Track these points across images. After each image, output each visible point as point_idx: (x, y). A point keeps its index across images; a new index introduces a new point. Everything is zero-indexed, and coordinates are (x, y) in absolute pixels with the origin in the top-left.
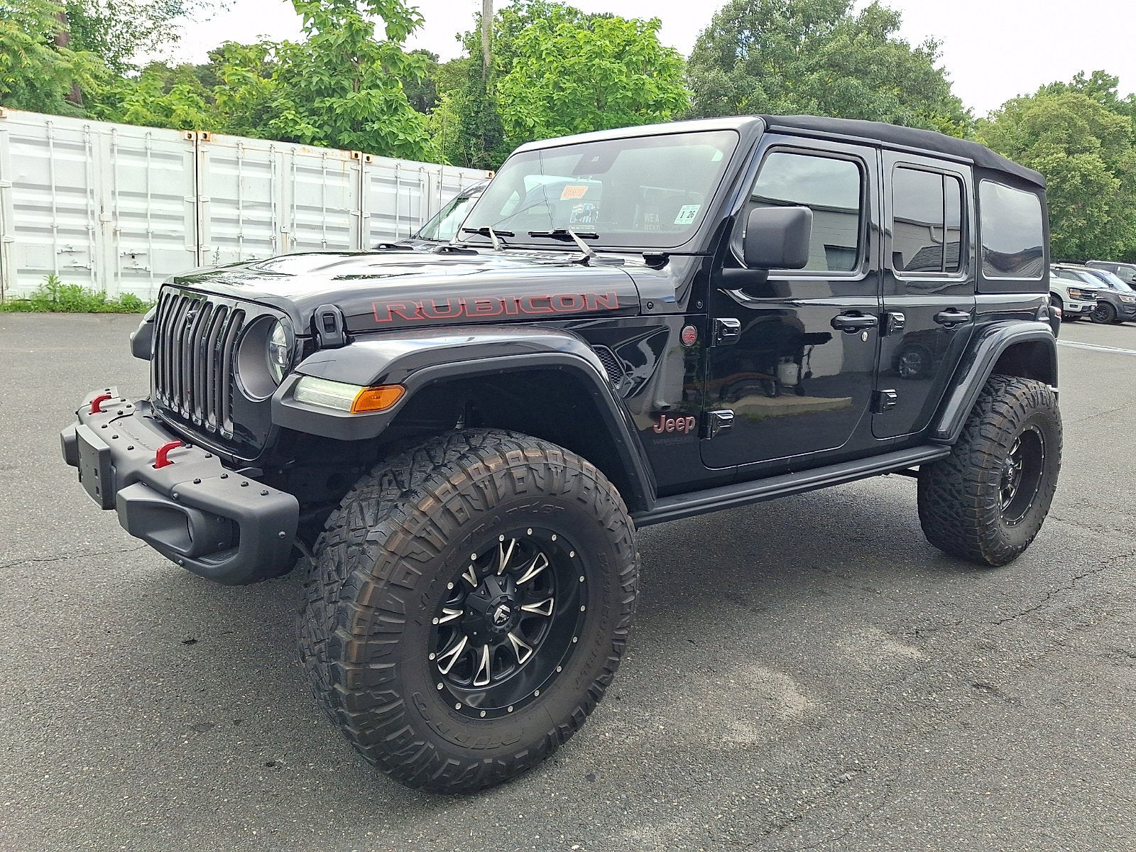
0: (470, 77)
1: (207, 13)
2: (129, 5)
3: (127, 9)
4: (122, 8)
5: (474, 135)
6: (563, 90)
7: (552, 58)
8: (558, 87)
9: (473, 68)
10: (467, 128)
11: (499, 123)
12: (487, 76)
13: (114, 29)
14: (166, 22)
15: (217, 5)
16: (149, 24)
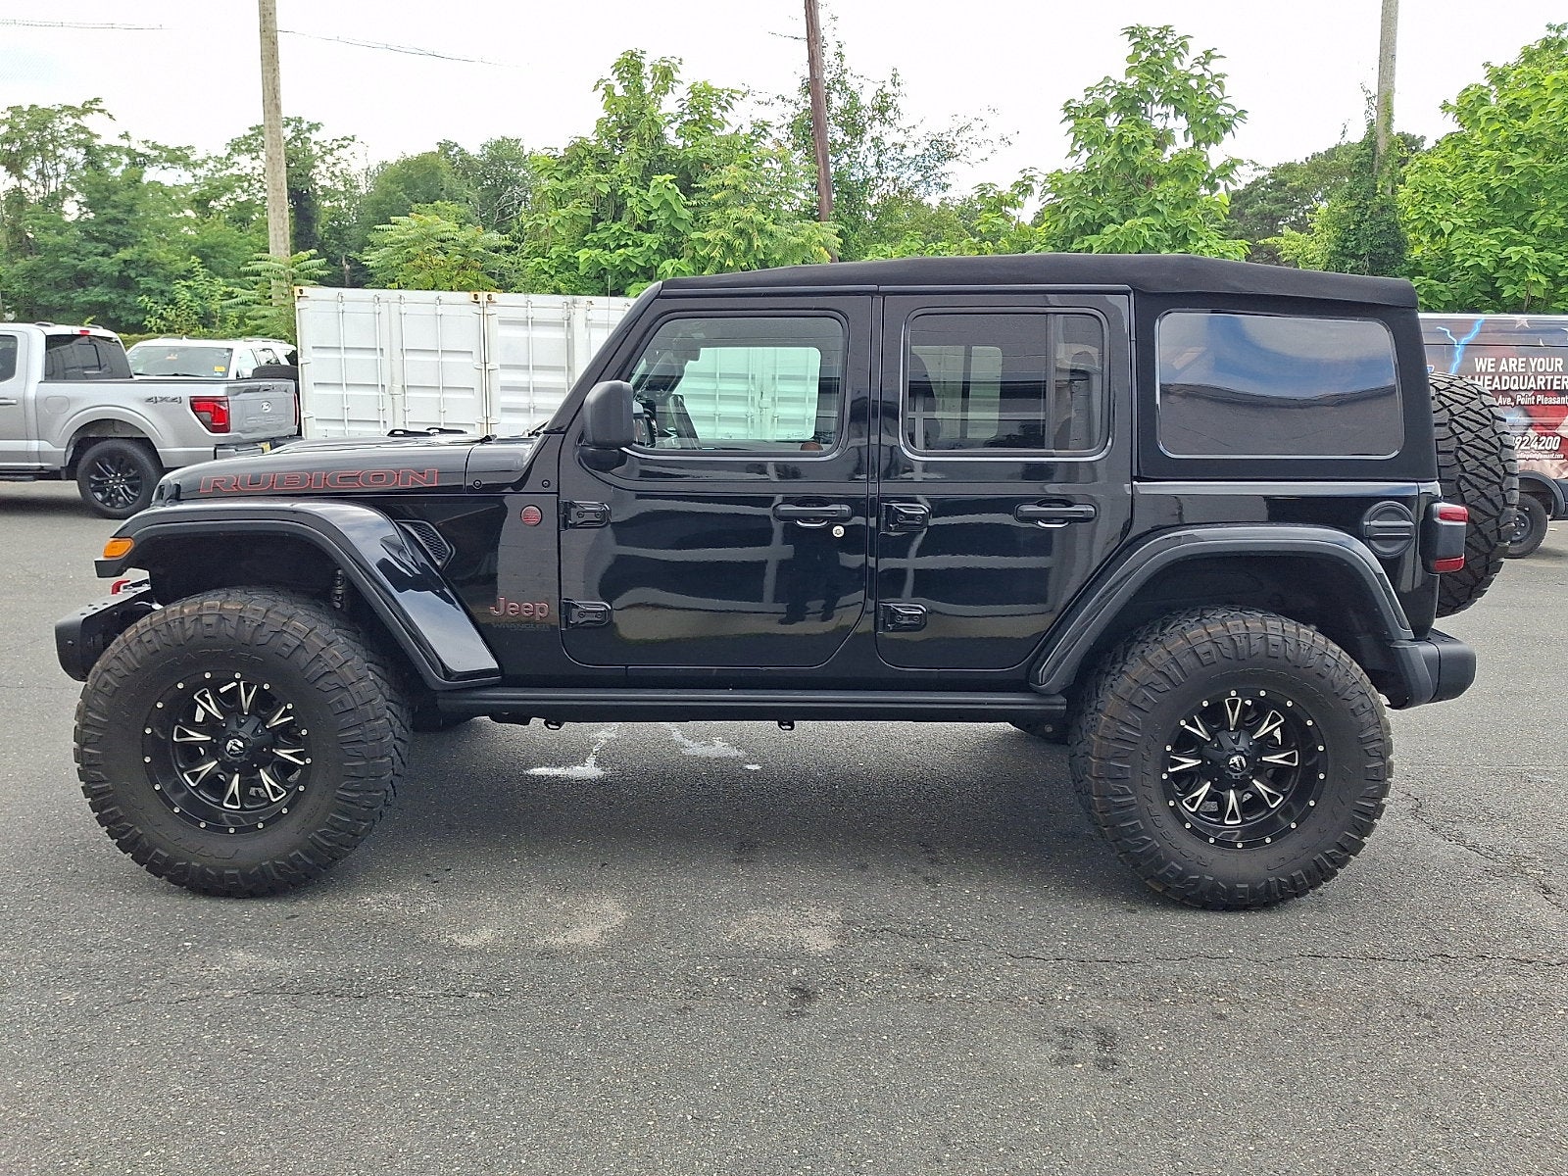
0: (1352, 175)
1: (984, 152)
2: (897, 159)
3: (896, 164)
4: (891, 163)
5: (1353, 256)
6: (1511, 169)
7: (1498, 125)
8: (1504, 167)
9: (1358, 160)
10: (1343, 247)
11: (1396, 235)
12: (1380, 168)
13: (880, 189)
14: (936, 171)
15: (997, 141)
16: (918, 177)
